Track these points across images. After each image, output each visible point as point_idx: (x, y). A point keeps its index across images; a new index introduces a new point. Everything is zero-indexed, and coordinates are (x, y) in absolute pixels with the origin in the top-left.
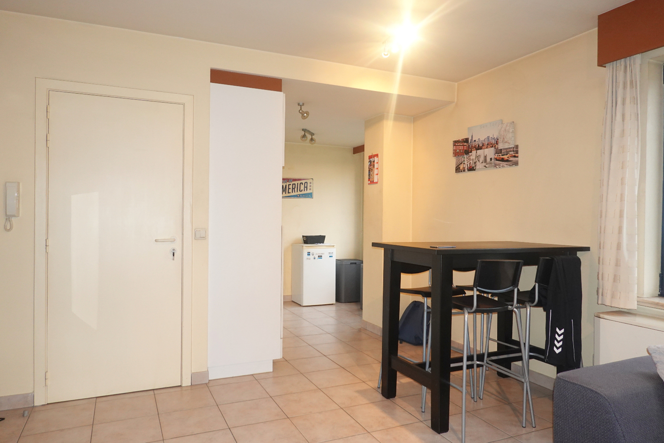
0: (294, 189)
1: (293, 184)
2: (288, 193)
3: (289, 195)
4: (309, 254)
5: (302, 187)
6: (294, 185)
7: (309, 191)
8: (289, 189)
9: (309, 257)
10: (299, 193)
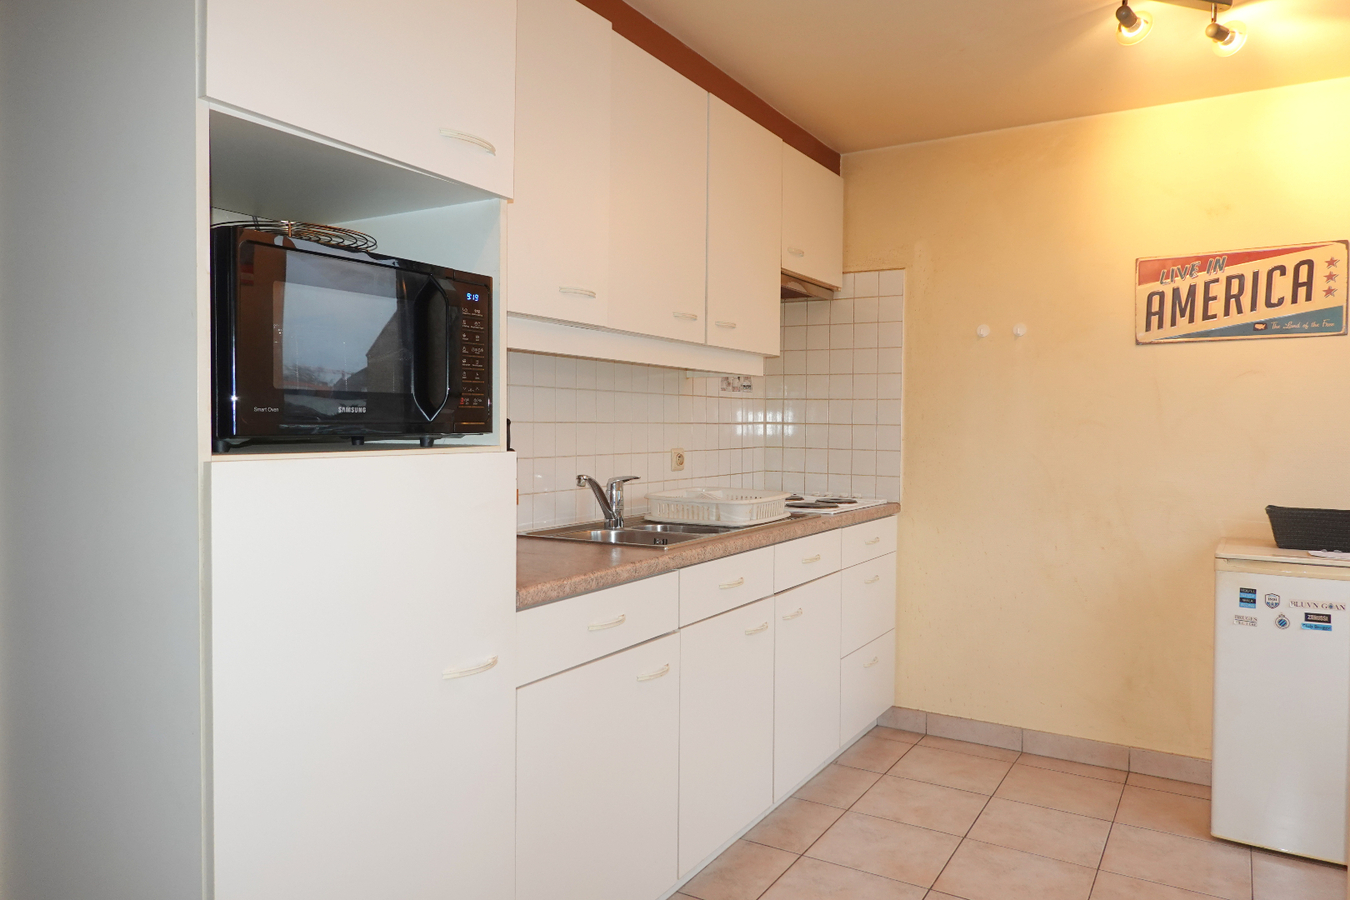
0: (1237, 297)
1: (1229, 280)
2: (1206, 317)
3: (1211, 325)
4: (1248, 597)
5: (1283, 286)
6: (1235, 283)
7: (1319, 302)
8: (1207, 299)
9: (1247, 611)
10: (1264, 313)
